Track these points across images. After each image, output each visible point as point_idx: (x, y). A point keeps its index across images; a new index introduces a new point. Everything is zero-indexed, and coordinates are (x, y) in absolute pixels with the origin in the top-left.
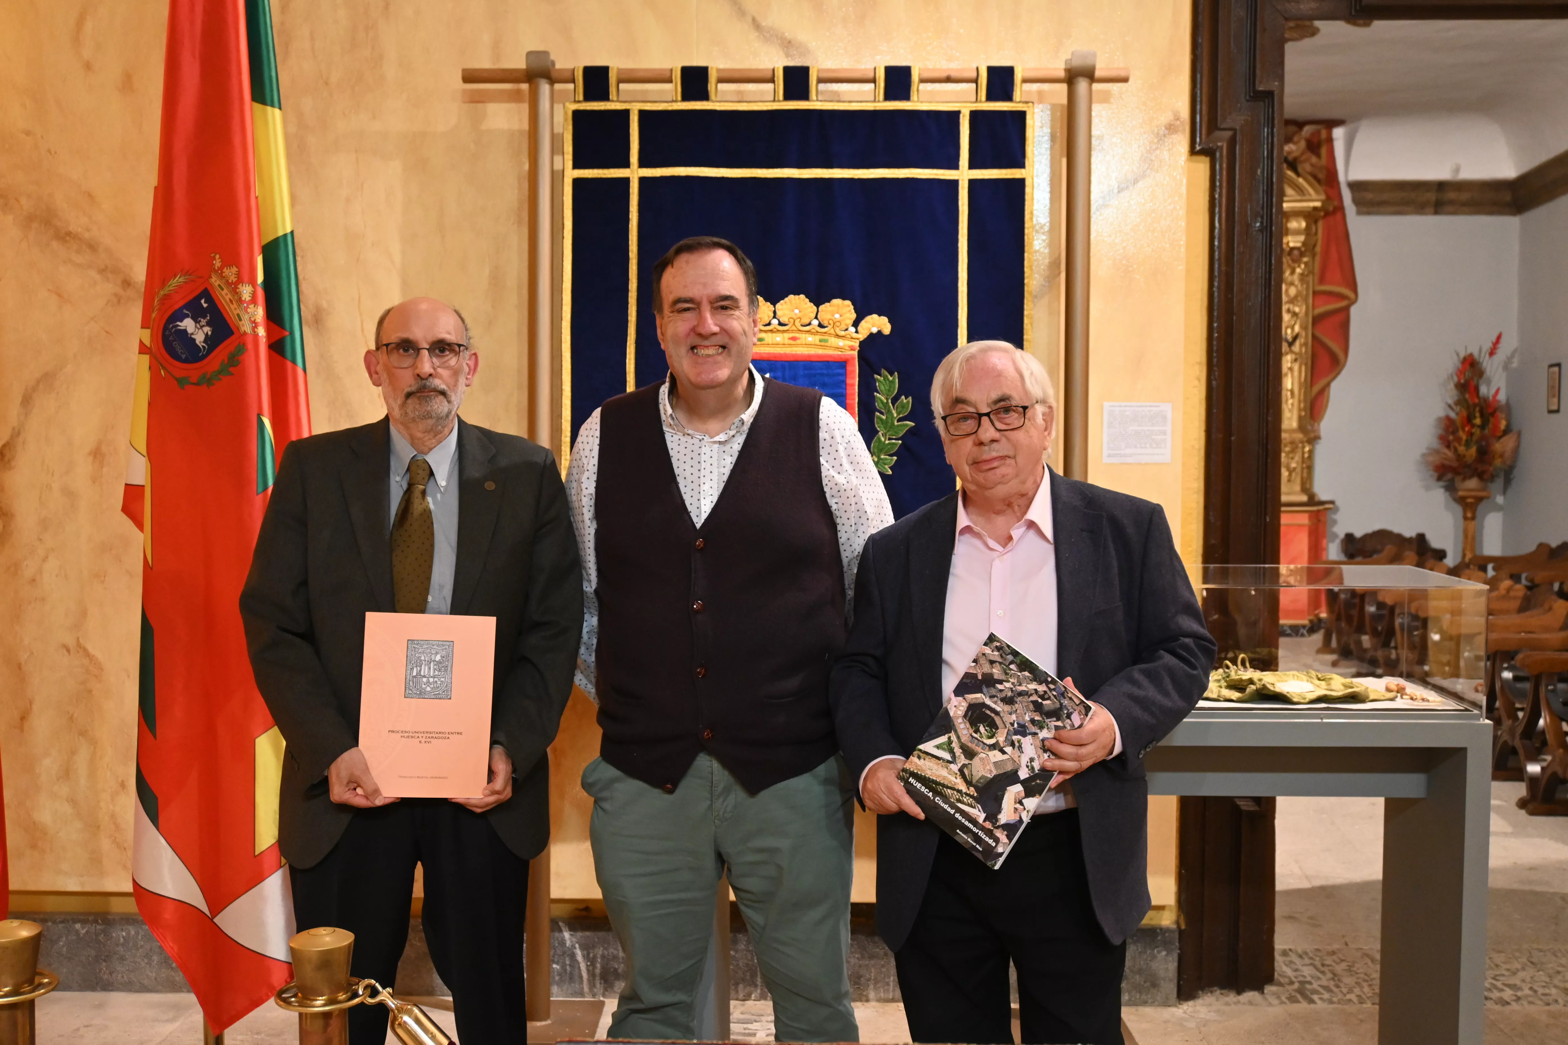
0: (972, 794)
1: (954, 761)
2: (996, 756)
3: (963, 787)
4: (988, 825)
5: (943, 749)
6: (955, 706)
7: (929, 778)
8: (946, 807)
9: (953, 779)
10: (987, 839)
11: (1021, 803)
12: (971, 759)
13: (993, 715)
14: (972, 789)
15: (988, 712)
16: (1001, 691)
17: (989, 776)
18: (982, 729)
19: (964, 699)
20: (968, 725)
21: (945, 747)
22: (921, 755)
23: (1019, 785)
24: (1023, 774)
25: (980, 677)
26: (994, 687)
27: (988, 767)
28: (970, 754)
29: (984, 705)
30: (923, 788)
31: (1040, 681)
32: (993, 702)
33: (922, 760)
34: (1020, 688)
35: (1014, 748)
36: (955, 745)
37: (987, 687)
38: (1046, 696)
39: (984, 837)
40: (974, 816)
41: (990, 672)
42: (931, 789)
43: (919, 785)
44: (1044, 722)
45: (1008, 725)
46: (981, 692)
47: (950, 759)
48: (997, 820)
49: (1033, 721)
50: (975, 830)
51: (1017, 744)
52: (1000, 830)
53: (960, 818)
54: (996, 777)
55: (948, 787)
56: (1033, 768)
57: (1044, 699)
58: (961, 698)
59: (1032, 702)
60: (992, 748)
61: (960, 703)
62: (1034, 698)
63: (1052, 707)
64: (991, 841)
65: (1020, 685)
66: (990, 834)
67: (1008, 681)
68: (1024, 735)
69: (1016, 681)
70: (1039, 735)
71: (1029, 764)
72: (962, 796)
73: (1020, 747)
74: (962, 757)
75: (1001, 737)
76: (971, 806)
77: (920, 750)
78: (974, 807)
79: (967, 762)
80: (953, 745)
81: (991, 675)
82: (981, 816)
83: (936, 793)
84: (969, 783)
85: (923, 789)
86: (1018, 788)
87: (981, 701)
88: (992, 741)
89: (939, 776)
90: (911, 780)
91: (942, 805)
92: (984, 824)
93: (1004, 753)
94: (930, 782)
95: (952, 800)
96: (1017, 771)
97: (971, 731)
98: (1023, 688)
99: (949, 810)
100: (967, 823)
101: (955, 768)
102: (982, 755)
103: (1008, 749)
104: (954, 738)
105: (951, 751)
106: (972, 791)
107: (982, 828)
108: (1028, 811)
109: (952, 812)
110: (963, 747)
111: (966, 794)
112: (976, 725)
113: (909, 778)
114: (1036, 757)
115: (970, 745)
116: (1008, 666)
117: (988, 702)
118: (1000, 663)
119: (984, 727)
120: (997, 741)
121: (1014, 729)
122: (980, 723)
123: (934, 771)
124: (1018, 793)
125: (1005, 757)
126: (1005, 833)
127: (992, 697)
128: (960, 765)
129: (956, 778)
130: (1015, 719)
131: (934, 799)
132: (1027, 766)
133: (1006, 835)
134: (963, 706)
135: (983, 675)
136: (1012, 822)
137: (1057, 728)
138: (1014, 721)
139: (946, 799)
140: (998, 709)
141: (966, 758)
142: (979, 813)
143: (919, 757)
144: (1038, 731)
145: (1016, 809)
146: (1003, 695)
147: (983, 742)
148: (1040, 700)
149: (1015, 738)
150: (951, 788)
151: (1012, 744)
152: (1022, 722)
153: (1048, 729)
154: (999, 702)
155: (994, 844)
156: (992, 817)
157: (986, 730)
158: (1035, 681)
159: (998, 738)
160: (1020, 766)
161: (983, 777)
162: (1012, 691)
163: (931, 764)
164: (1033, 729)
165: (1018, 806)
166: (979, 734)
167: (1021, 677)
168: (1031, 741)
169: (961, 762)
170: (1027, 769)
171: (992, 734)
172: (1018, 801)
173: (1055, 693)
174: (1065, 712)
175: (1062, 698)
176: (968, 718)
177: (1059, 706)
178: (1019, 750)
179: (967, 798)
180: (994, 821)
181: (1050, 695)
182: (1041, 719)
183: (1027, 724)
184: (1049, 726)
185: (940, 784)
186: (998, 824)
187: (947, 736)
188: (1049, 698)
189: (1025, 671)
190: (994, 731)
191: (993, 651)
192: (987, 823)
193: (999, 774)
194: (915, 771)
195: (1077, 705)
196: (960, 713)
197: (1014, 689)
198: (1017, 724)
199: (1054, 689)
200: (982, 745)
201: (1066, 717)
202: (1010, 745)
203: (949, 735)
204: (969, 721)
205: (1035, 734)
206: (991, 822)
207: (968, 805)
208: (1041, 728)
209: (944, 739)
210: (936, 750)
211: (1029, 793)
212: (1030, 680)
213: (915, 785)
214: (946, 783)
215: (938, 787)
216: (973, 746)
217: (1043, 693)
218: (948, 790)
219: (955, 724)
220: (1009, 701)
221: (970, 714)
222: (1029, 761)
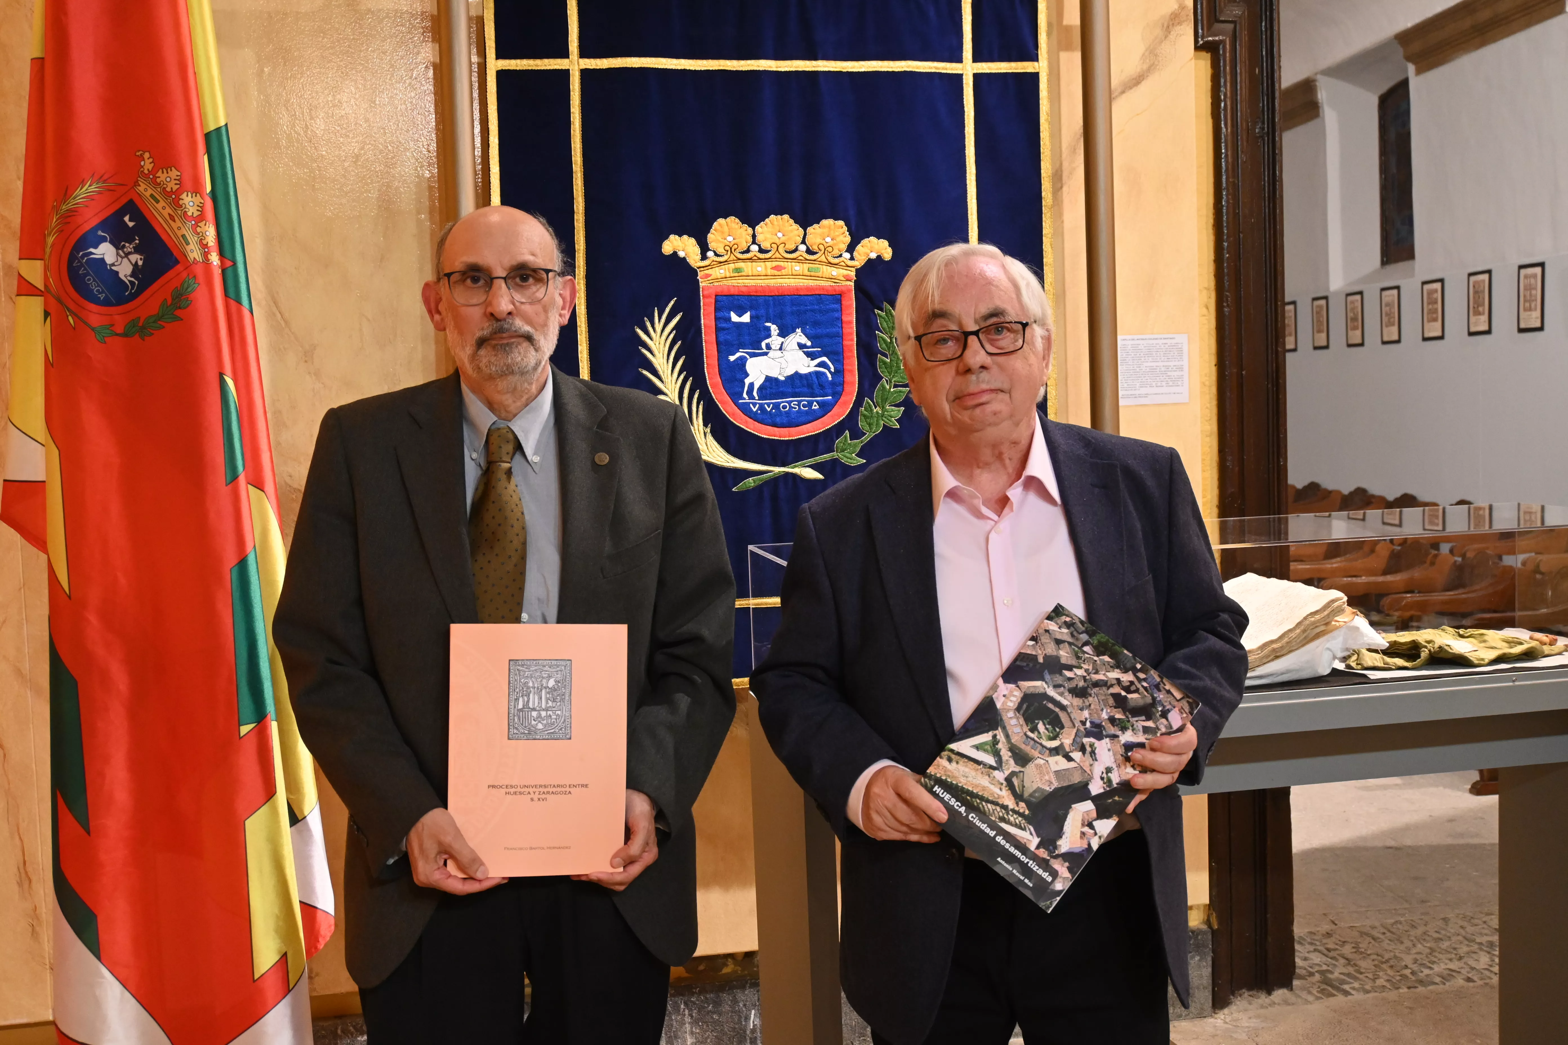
0: (1021, 811)
1: (999, 766)
2: (1058, 763)
3: (1010, 802)
4: (1043, 853)
5: (985, 751)
6: (1004, 696)
7: (963, 788)
8: (983, 827)
9: (997, 790)
10: (1040, 872)
11: (1090, 825)
12: (1023, 766)
13: (1057, 710)
14: (1022, 804)
15: (1051, 706)
16: (1070, 679)
17: (1048, 789)
18: (1041, 727)
19: (1018, 686)
20: (1022, 721)
21: (988, 747)
22: (953, 756)
23: (1090, 801)
24: (1096, 788)
25: (1041, 660)
26: (1061, 674)
27: (1047, 777)
28: (1022, 759)
29: (1045, 696)
30: (953, 800)
31: (1125, 668)
32: (1058, 693)
34: (1096, 677)
35: (1084, 753)
36: (1002, 746)
37: (1051, 673)
38: (1133, 688)
39: (1036, 868)
40: (1023, 841)
41: (1055, 653)
42: (964, 803)
43: (947, 797)
44: (1129, 721)
45: (1078, 724)
46: (1043, 679)
47: (994, 764)
48: (1056, 847)
49: (1112, 720)
50: (1023, 859)
51: (1088, 749)
52: (1060, 859)
53: (1003, 842)
54: (1056, 790)
55: (988, 801)
56: (1109, 781)
57: (1129, 692)
58: (1012, 686)
59: (1113, 695)
60: (1054, 752)
61: (1011, 692)
62: (1116, 690)
63: (1141, 702)
64: (1045, 875)
65: (1097, 672)
66: (1044, 864)
67: (1080, 667)
68: (1099, 737)
69: (1090, 668)
70: (1121, 738)
71: (1105, 775)
72: (1008, 814)
73: (1093, 753)
74: (1012, 762)
75: (1067, 739)
76: (1020, 827)
77: (952, 751)
78: (1024, 829)
79: (1017, 769)
80: (1000, 746)
81: (1057, 658)
82: (1032, 841)
83: (971, 808)
84: (1018, 797)
86: (1088, 806)
87: (1042, 691)
88: (1054, 744)
89: (977, 786)
90: (936, 788)
91: (978, 823)
92: (1037, 852)
93: (1070, 759)
94: (964, 793)
95: (993, 819)
96: (1087, 784)
97: (1026, 729)
98: (1100, 677)
99: (988, 830)
100: (1012, 850)
101: (1000, 776)
102: (1039, 761)
103: (1077, 755)
104: (1000, 736)
105: (997, 754)
106: (1022, 807)
107: (1035, 858)
108: (1100, 837)
109: (992, 834)
110: (1013, 749)
111: (1013, 811)
112: (1032, 722)
113: (933, 787)
114: (1114, 766)
115: (1023, 746)
116: (1080, 648)
117: (1051, 692)
118: (1070, 644)
119: (1044, 725)
120: (1062, 745)
121: (1085, 729)
122: (1039, 719)
123: (970, 779)
124: (1088, 812)
125: (1072, 765)
126: (1067, 864)
127: (1056, 686)
128: (1007, 773)
129: (1001, 789)
130: (1087, 716)
131: (967, 816)
132: (1102, 779)
133: (1067, 867)
135: (1046, 657)
136: (1077, 851)
137: (1146, 730)
138: (1086, 719)
139: (983, 816)
140: (1065, 702)
141: (1016, 763)
142: (1030, 837)
143: (950, 760)
144: (1119, 733)
145: (1083, 834)
146: (1072, 685)
147: (1041, 744)
148: (1123, 693)
149: (1086, 740)
150: (993, 803)
151: (1083, 749)
152: (1097, 721)
153: (1133, 730)
154: (1067, 694)
155: (1050, 879)
156: (1049, 841)
157: (1047, 729)
158: (1118, 667)
159: (1062, 741)
160: (1091, 778)
161: (1038, 789)
162: (1085, 680)
163: (967, 770)
164: (1112, 730)
165: (1086, 829)
166: (1036, 733)
167: (1098, 662)
168: (1109, 746)
169: (1009, 769)
170: (1102, 782)
171: (1055, 733)
172: (1086, 823)
173: (1145, 684)
174: (1160, 709)
175: (1155, 690)
176: (1022, 712)
177: (1151, 701)
178: (1091, 756)
179: (1015, 816)
180: (1051, 848)
181: (1139, 686)
182: (1123, 717)
183: (1103, 724)
184: (1135, 726)
185: (976, 796)
186: (1057, 852)
187: (991, 733)
188: (1137, 691)
189: (1104, 655)
190: (1058, 730)
191: (1060, 628)
192: (1042, 850)
193: (1062, 788)
194: (944, 778)
195: (1178, 701)
196: (1010, 704)
197: (1088, 677)
198: (1091, 722)
199: (1145, 680)
200: (1040, 747)
201: (1160, 716)
202: (1079, 749)
203: (995, 732)
204: (1023, 715)
205: (1114, 737)
206: (1047, 849)
207: (1016, 826)
208: (1124, 729)
209: (986, 737)
210: (975, 750)
211: (1103, 813)
212: (1111, 667)
213: (942, 796)
214: (986, 795)
215: (974, 800)
216: (1027, 749)
217: (1128, 684)
218: (989, 805)
219: (1004, 719)
220: (1080, 693)
221: (1025, 706)
222: (1105, 771)
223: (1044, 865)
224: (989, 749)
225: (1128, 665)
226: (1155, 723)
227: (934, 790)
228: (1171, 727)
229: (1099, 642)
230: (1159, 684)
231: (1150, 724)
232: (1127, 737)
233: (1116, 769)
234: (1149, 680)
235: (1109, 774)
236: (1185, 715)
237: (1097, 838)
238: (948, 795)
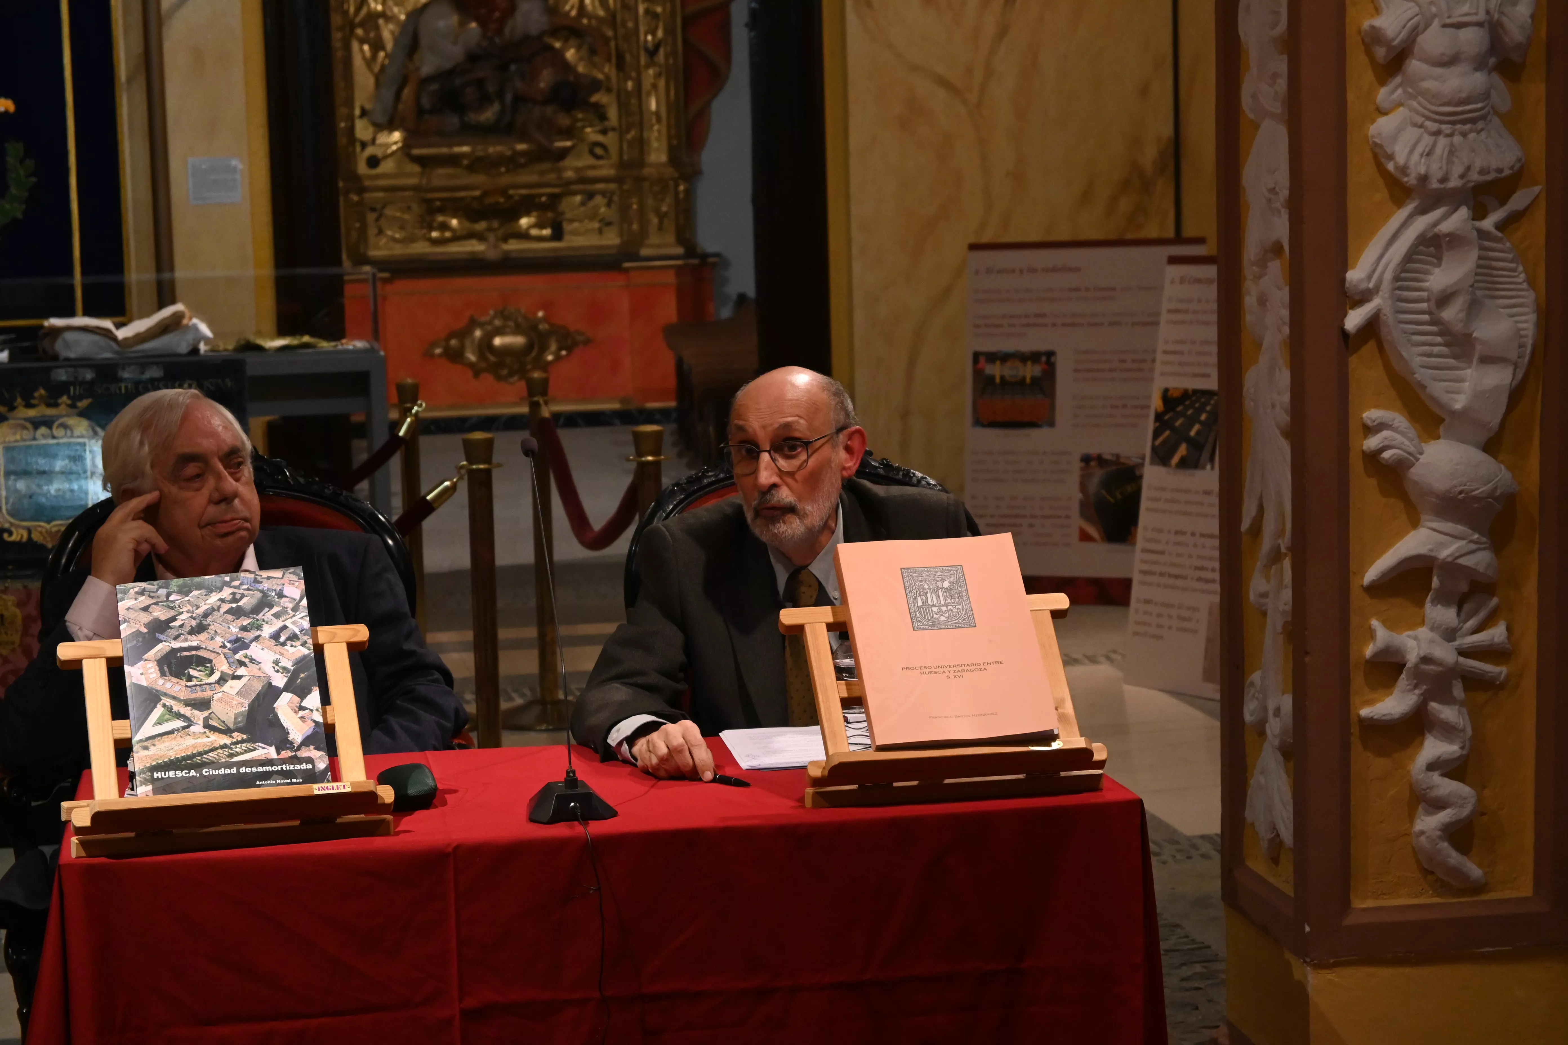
0: (239, 739)
1: (190, 723)
2: (233, 687)
3: (225, 740)
4: (287, 754)
5: (167, 720)
6: (142, 674)
7: (177, 759)
8: (222, 771)
9: (207, 740)
10: (298, 767)
11: (301, 708)
12: (208, 708)
13: (194, 653)
14: (235, 734)
15: (185, 654)
16: (181, 626)
17: (243, 709)
18: (193, 672)
19: (146, 660)
20: (174, 680)
21: (167, 717)
22: (145, 744)
23: (284, 693)
24: (279, 681)
25: (145, 630)
26: (171, 628)
27: (235, 702)
28: (203, 704)
29: (174, 651)
30: (178, 772)
31: (217, 588)
32: (182, 641)
33: (152, 748)
34: (200, 611)
35: (246, 665)
36: (177, 707)
37: (162, 632)
38: (238, 596)
39: (292, 767)
40: (263, 758)
41: (151, 618)
42: (189, 768)
43: (171, 774)
44: (258, 620)
45: (220, 650)
46: (161, 641)
47: (185, 724)
48: (292, 743)
49: (244, 629)
50: (275, 768)
51: (246, 661)
52: (303, 748)
53: (248, 770)
54: (251, 706)
55: (206, 752)
56: (284, 669)
57: (237, 601)
59: (226, 612)
60: (222, 682)
61: (148, 667)
62: (225, 607)
63: (254, 601)
64: (304, 766)
65: (198, 607)
67: (180, 613)
68: (247, 646)
69: (189, 607)
70: (263, 635)
71: (277, 668)
72: (231, 749)
73: (252, 660)
74: (196, 712)
75: (222, 666)
76: (249, 750)
77: (141, 741)
78: (255, 749)
79: (206, 713)
80: (175, 709)
81: (157, 621)
82: (270, 752)
83: (198, 767)
84: (227, 731)
85: (179, 774)
86: (286, 698)
87: (168, 649)
88: (216, 676)
89: (186, 749)
90: (155, 775)
91: (215, 773)
92: (280, 756)
93: (239, 677)
94: (181, 761)
95: (224, 760)
96: (271, 683)
97: (183, 682)
98: (203, 608)
99: (228, 771)
100: (260, 769)
101: (198, 728)
102: (216, 697)
103: (241, 671)
104: (169, 702)
105: (179, 716)
106: (237, 736)
107: (284, 761)
108: (317, 710)
109: (234, 771)
110: (188, 703)
111: (233, 744)
112: (184, 674)
113: (152, 776)
114: (278, 656)
115: (194, 696)
116: (167, 601)
117: (176, 645)
118: (156, 604)
119: (194, 669)
120: (222, 673)
121: (229, 649)
122: (186, 669)
123: (176, 748)
124: (290, 701)
125: (244, 680)
126: (312, 747)
127: (176, 638)
128: (201, 722)
129: (208, 737)
130: (222, 640)
131: (201, 774)
132: (278, 671)
133: (315, 749)
134: (151, 668)
135: (146, 626)
136: (309, 732)
137: (277, 615)
138: (224, 643)
139: (213, 764)
140: (194, 644)
141: (201, 711)
142: (265, 751)
143: (146, 748)
144: (259, 633)
145: (302, 718)
146: (187, 628)
147: (206, 684)
148: (234, 605)
149: (239, 656)
150: (211, 750)
151: (241, 663)
152: (233, 638)
153: (267, 623)
154: (189, 637)
155: (310, 766)
157: (200, 671)
158: (211, 591)
159: (220, 669)
160: (269, 677)
161: (237, 716)
162: (194, 619)
163: (167, 744)
164: (251, 635)
165: (301, 713)
166: (194, 679)
167: (191, 599)
168: (259, 646)
169: (199, 719)
170: (280, 674)
171: (209, 669)
172: (297, 709)
173: (245, 587)
174: (273, 594)
175: (257, 585)
176: (168, 674)
177: (262, 594)
178: (253, 663)
179: (239, 746)
180: (288, 746)
181: (241, 591)
182: (251, 620)
183: (239, 636)
184: (266, 620)
185: (194, 756)
186: (296, 745)
187: (159, 706)
188: (243, 596)
189: (191, 592)
190: (209, 665)
191: (136, 599)
192: (283, 752)
193: (253, 701)
194: (154, 763)
195: (282, 578)
196: (152, 676)
197: (194, 615)
198: (229, 642)
199: (241, 584)
200: (207, 687)
201: (278, 598)
202: (238, 666)
203: (161, 702)
204: (171, 675)
205: (257, 638)
206: (287, 749)
207: (246, 752)
208: (259, 627)
209: (158, 711)
210: (160, 726)
211: (302, 693)
212: (206, 595)
213: (167, 776)
214: (201, 750)
215: (195, 760)
216: (199, 695)
217: (231, 596)
218: (210, 754)
219: (159, 689)
220: (200, 629)
221: (166, 668)
222: (274, 665)
223: (295, 761)
224: (169, 717)
225: (218, 584)
226: (279, 606)
227: (155, 777)
228: (295, 600)
229: (178, 586)
230: (256, 579)
231: (276, 609)
232: (267, 631)
233: (281, 657)
234: (245, 581)
235: (280, 664)
236: (297, 584)
237: (315, 712)
238: (170, 772)
